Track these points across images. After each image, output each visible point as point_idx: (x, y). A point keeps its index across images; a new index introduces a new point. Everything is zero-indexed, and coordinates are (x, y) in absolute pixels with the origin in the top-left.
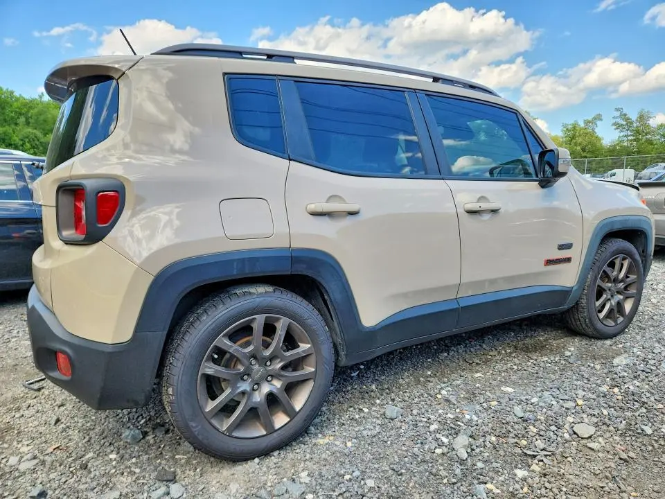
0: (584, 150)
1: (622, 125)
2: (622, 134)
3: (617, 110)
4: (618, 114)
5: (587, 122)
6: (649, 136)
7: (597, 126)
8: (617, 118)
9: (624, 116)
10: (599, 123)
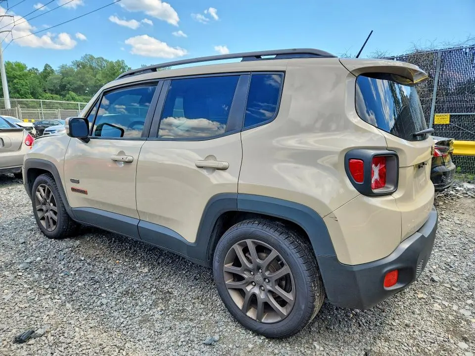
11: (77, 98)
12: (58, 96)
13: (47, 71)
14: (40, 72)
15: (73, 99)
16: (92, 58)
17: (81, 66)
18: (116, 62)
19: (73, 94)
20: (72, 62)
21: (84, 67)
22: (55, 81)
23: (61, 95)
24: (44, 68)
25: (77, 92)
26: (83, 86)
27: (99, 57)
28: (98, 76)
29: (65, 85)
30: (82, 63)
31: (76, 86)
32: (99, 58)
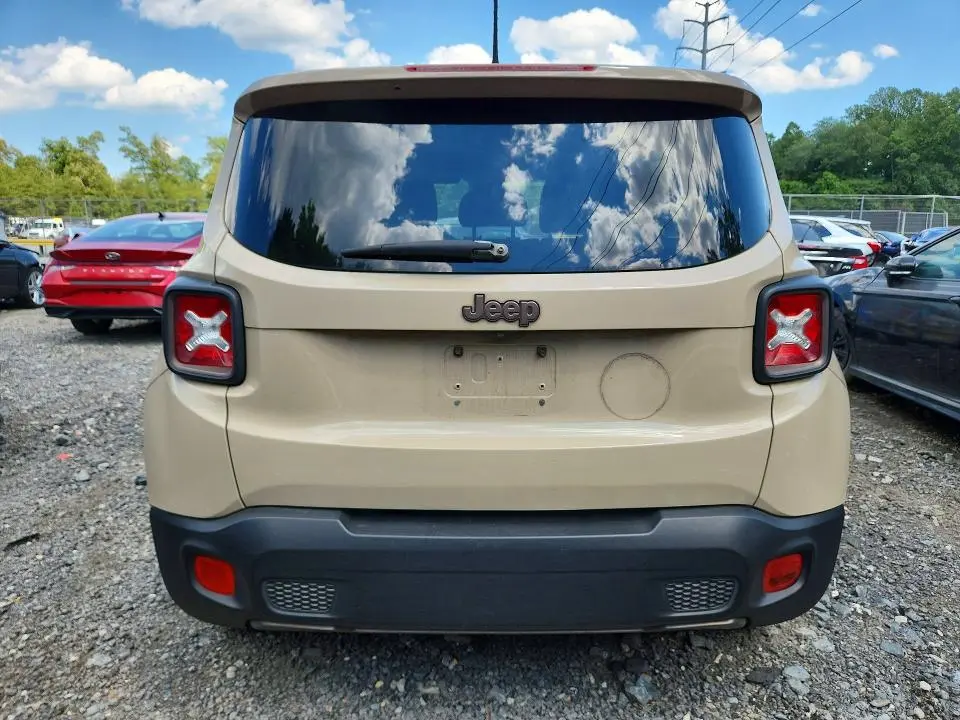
0: (85, 182)
1: (133, 152)
2: (135, 165)
3: (123, 129)
4: (124, 135)
5: (81, 141)
6: (170, 172)
7: (98, 150)
8: (124, 140)
9: (134, 140)
10: (100, 144)
11: (837, 184)
12: (800, 184)
13: (790, 136)
14: (776, 139)
15: (830, 187)
16: (894, 93)
17: (863, 117)
18: (949, 95)
19: (829, 175)
20: (847, 111)
21: (870, 116)
22: (802, 154)
23: (806, 180)
24: (785, 132)
25: (840, 172)
26: (856, 158)
27: (910, 88)
28: (896, 135)
29: (820, 159)
30: (867, 109)
31: (839, 159)
32: (909, 92)
